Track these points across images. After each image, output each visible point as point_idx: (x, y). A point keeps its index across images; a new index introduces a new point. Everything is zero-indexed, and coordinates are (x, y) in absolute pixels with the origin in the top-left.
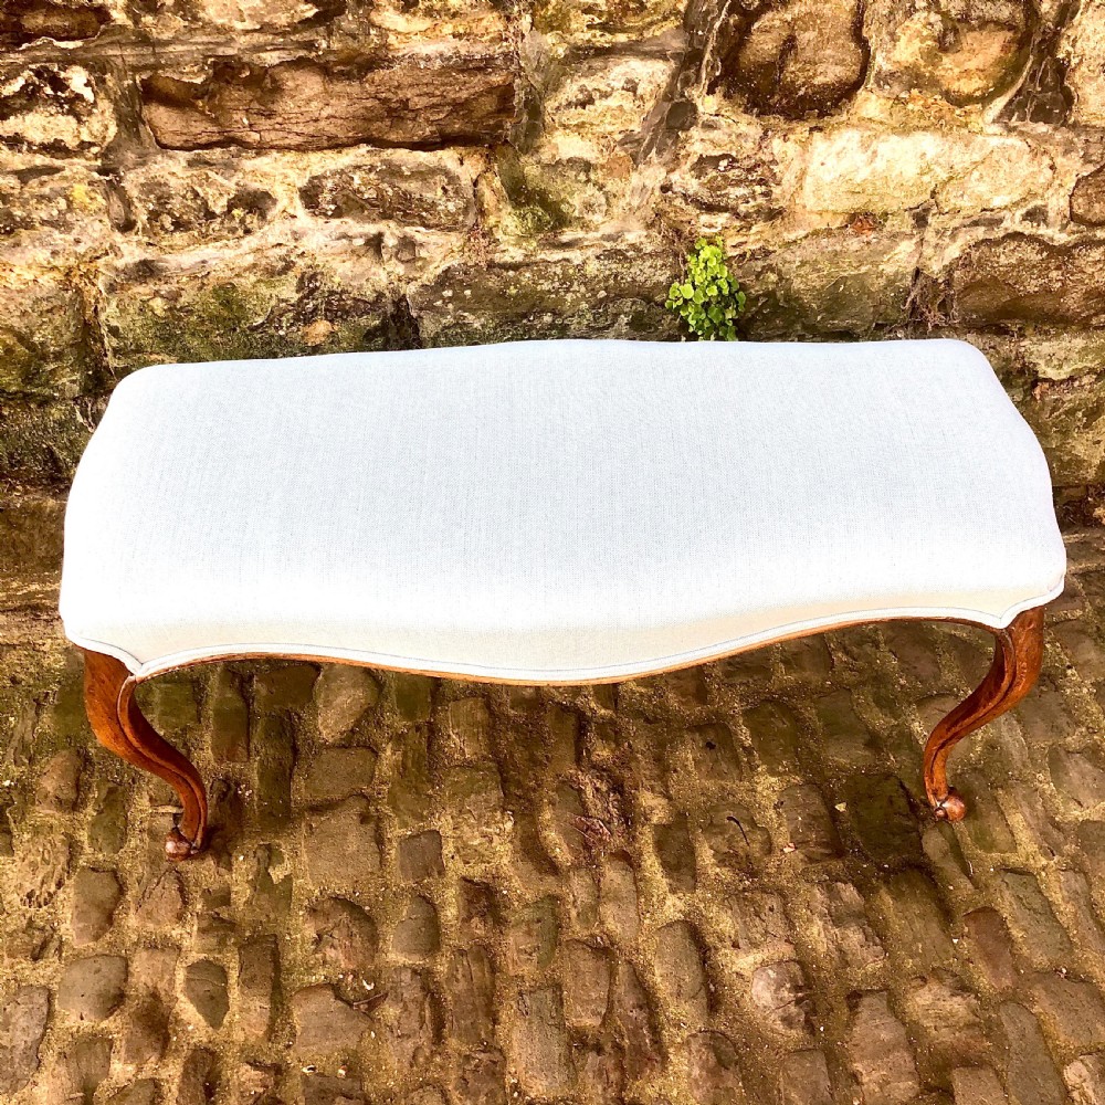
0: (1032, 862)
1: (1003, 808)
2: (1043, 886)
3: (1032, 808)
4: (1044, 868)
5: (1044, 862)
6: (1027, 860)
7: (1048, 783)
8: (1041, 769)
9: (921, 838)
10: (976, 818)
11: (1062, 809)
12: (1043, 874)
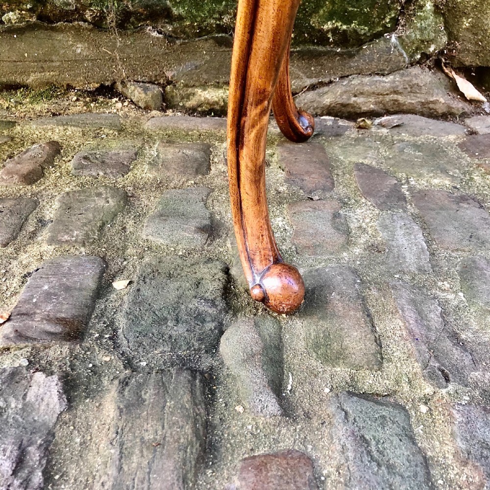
0: (406, 388)
1: (372, 310)
2: (419, 430)
3: (421, 316)
4: (426, 400)
5: (428, 389)
6: (397, 382)
7: (456, 292)
8: (447, 276)
9: (222, 333)
10: (323, 318)
11: (475, 326)
12: (424, 409)
